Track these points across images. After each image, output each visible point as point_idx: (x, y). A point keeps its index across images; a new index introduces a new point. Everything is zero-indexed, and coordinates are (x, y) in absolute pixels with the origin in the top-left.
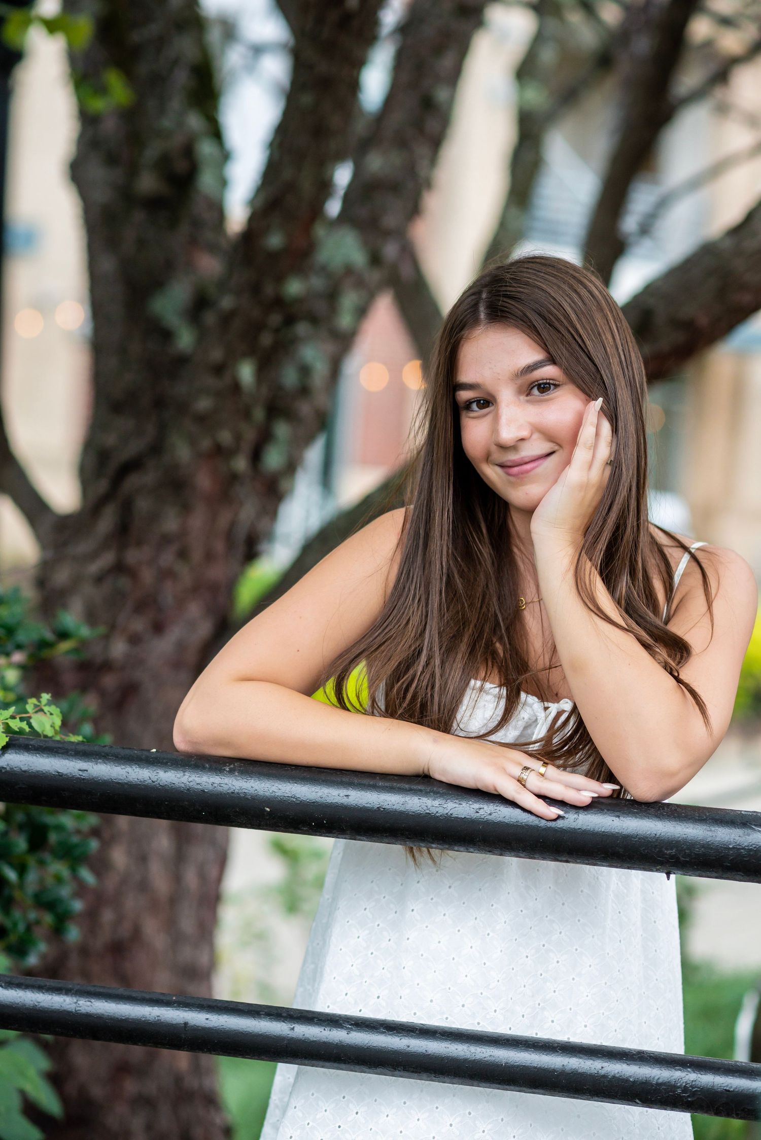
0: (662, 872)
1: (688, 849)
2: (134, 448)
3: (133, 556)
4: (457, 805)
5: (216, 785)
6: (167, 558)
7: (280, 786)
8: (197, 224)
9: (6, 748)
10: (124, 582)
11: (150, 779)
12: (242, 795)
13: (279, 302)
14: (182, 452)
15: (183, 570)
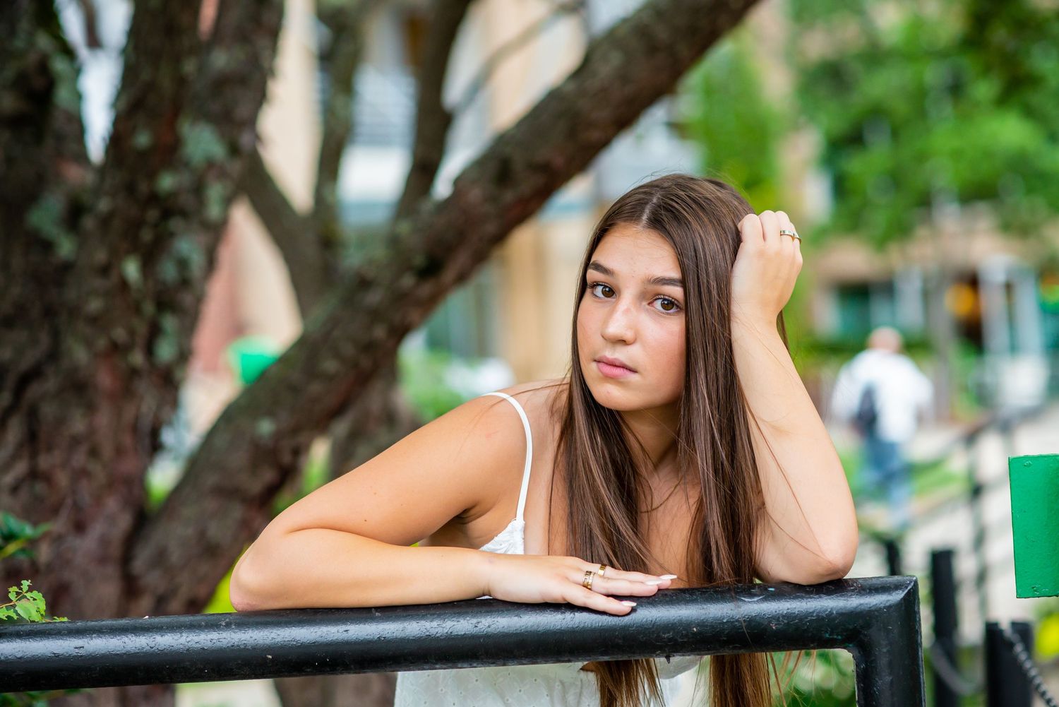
0: (662, 656)
1: (684, 630)
2: (29, 359)
3: (44, 462)
4: (455, 623)
5: (214, 641)
6: (79, 459)
7: (279, 632)
8: (60, 138)
10: (40, 488)
11: (148, 645)
12: (242, 647)
13: (154, 198)
14: (79, 354)
15: (96, 468)
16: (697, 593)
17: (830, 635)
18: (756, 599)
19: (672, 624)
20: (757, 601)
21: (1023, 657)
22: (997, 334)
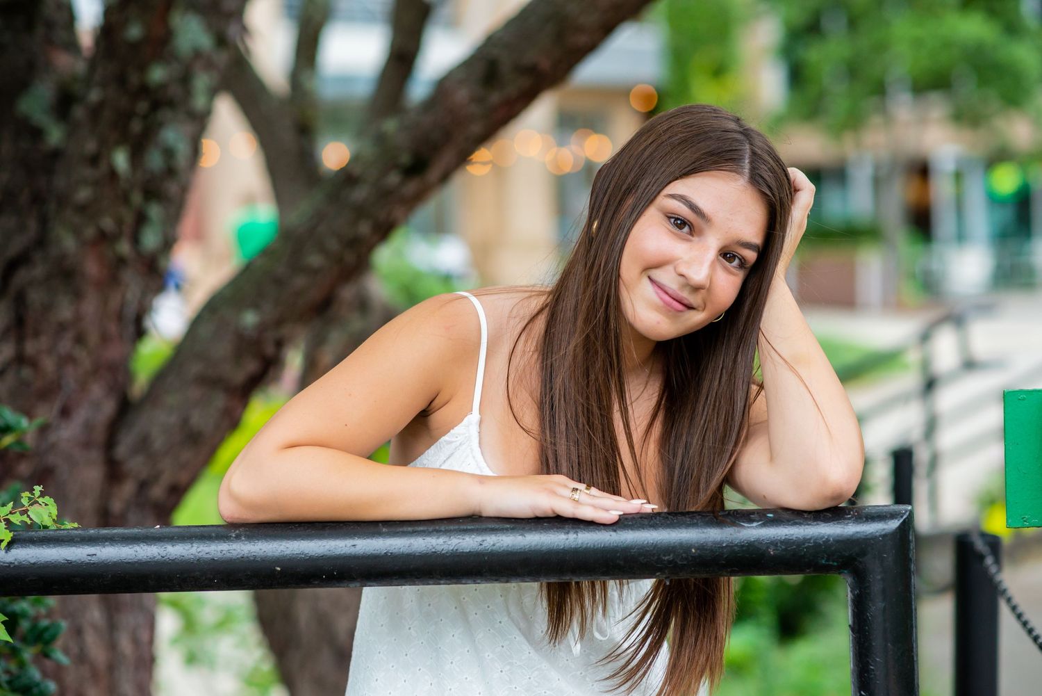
1: (684, 553)
2: (17, 245)
3: (30, 347)
4: (461, 541)
5: (224, 552)
6: (65, 345)
7: (288, 545)
8: (50, 25)
9: (10, 545)
10: (26, 372)
11: (159, 554)
12: (252, 558)
13: (145, 90)
14: (68, 242)
15: (81, 354)
16: (698, 517)
17: (826, 561)
18: (755, 524)
19: (673, 547)
20: (756, 526)
21: (993, 569)
22: (944, 222)
